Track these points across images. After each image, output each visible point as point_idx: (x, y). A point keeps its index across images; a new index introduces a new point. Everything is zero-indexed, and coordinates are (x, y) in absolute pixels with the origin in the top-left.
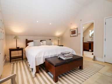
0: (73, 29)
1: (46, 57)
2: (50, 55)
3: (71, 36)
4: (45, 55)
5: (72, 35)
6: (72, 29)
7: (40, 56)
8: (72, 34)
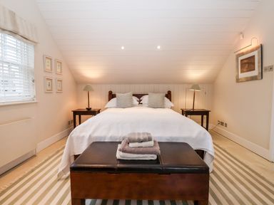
0: (247, 53)
1: (96, 138)
2: (110, 135)
3: (238, 80)
4: (96, 135)
5: (242, 76)
6: (243, 54)
7: (82, 135)
8: (242, 72)
